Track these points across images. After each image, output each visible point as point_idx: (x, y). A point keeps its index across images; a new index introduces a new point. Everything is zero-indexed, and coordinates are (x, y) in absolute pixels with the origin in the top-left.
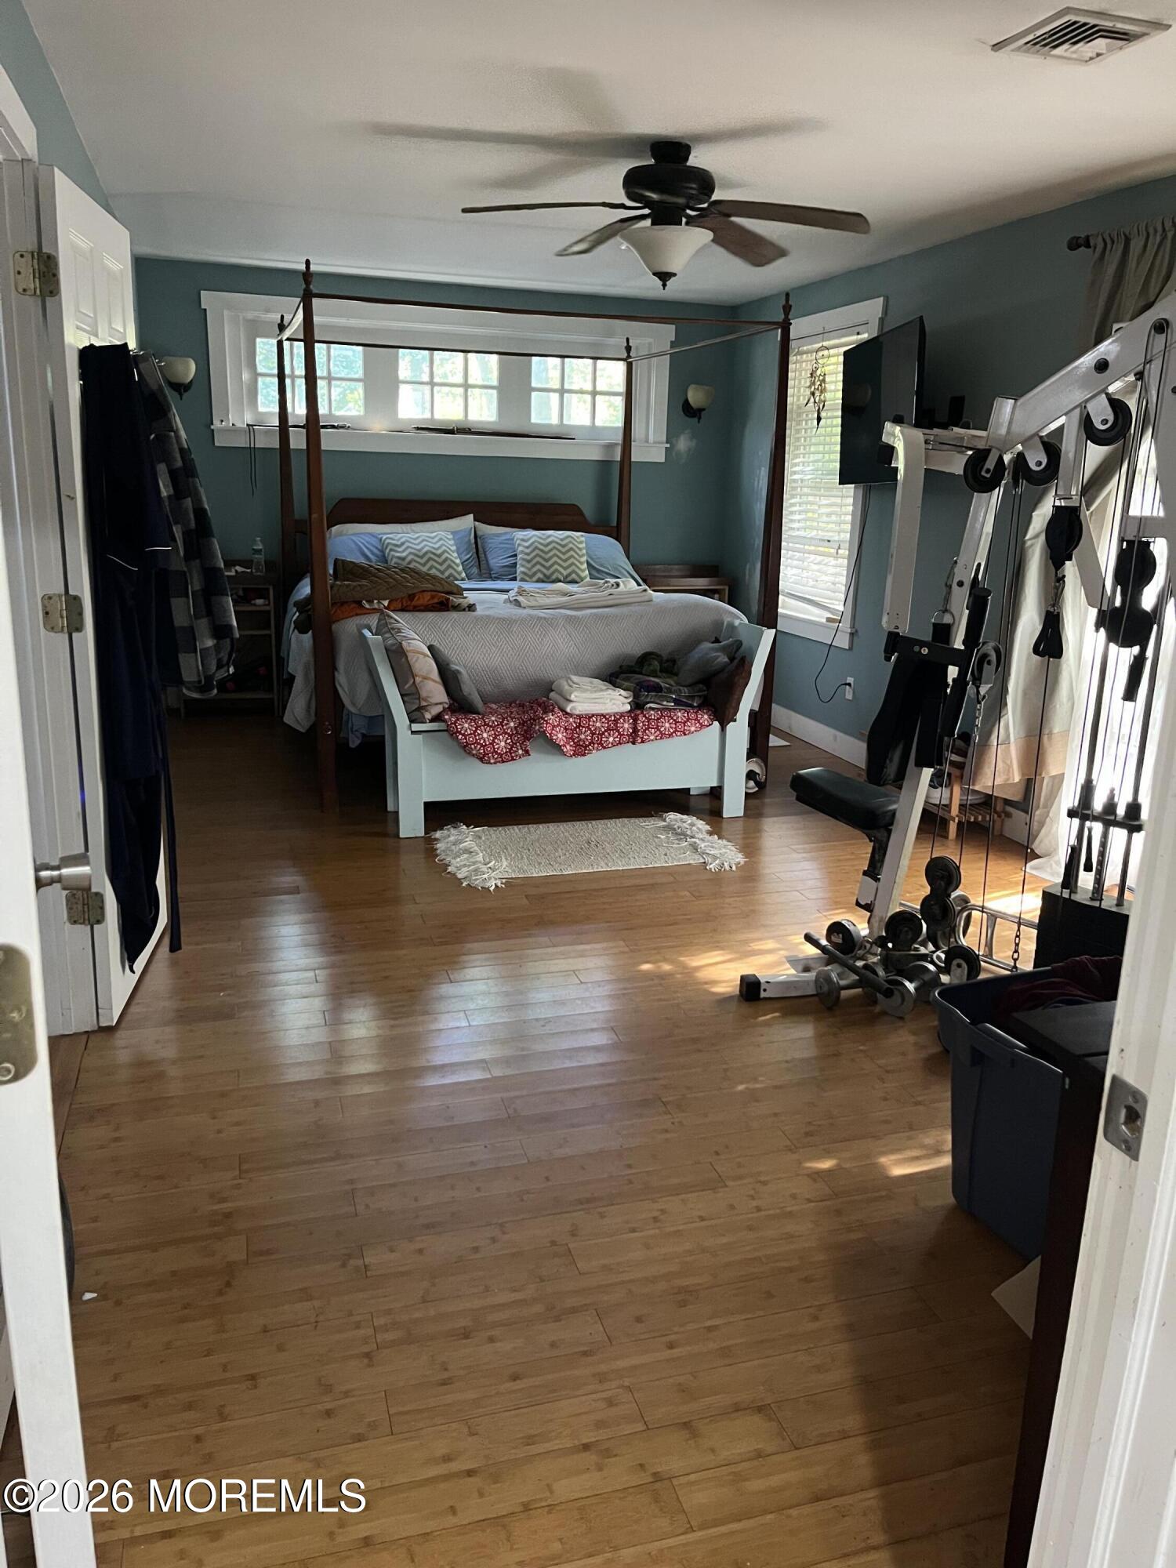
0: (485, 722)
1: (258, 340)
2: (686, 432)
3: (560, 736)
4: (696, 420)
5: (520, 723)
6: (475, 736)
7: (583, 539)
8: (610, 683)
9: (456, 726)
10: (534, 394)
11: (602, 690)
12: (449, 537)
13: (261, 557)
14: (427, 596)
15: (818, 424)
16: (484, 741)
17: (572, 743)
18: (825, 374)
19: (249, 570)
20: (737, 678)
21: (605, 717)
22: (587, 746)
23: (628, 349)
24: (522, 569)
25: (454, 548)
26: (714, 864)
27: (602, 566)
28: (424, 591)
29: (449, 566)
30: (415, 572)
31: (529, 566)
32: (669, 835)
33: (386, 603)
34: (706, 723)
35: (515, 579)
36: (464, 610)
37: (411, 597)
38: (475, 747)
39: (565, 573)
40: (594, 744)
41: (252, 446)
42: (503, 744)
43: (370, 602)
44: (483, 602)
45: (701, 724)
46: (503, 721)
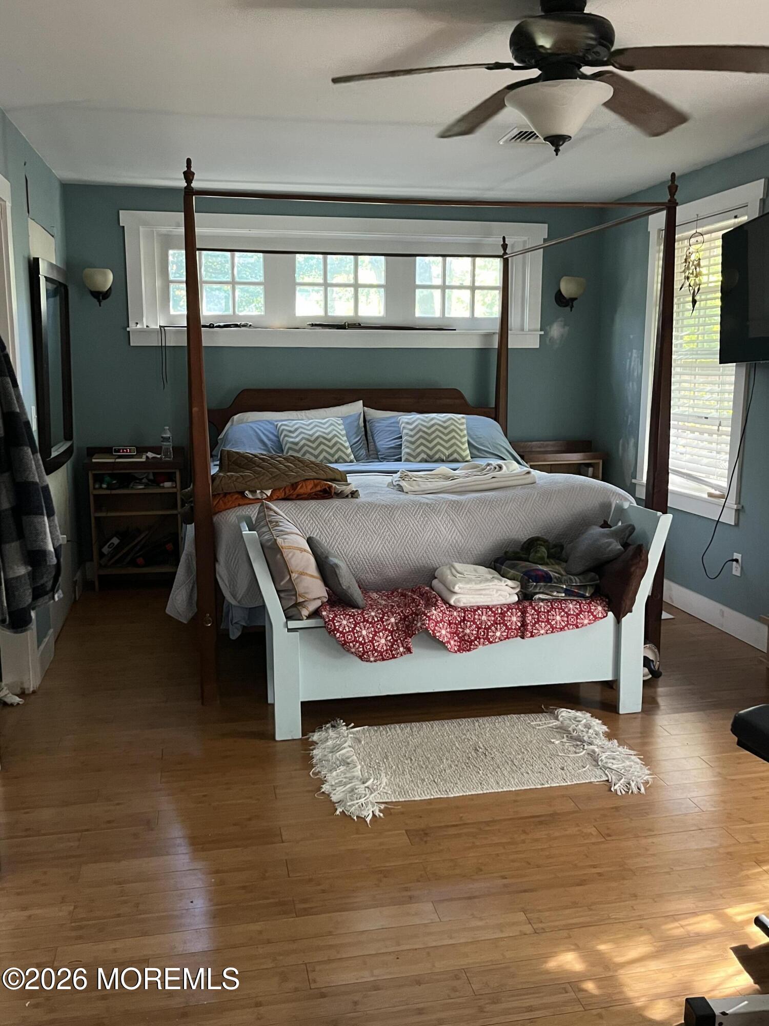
0: (364, 618)
1: (171, 252)
2: (560, 319)
3: (443, 633)
4: (568, 308)
5: (400, 618)
6: (354, 634)
7: (464, 421)
8: (495, 569)
9: (334, 624)
10: (418, 291)
11: (487, 580)
12: (339, 422)
13: (168, 445)
14: (310, 485)
15: (694, 307)
16: (364, 638)
17: (456, 638)
18: (700, 259)
19: (159, 456)
20: (633, 569)
21: (491, 609)
22: (472, 641)
23: (505, 246)
24: (408, 450)
25: (344, 432)
26: (619, 784)
27: (482, 444)
28: (307, 479)
29: (339, 449)
30: (299, 461)
31: (413, 447)
32: (564, 740)
33: (269, 493)
34: (600, 615)
35: (399, 460)
36: (347, 496)
37: (294, 486)
38: (354, 646)
39: (447, 453)
40: (480, 638)
41: (164, 345)
42: (383, 641)
43: (253, 492)
44: (367, 486)
45: (594, 616)
46: (384, 615)
